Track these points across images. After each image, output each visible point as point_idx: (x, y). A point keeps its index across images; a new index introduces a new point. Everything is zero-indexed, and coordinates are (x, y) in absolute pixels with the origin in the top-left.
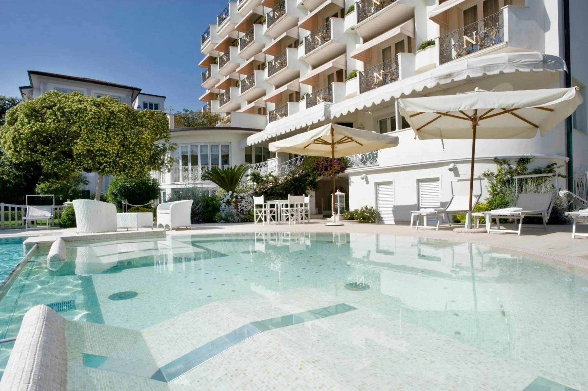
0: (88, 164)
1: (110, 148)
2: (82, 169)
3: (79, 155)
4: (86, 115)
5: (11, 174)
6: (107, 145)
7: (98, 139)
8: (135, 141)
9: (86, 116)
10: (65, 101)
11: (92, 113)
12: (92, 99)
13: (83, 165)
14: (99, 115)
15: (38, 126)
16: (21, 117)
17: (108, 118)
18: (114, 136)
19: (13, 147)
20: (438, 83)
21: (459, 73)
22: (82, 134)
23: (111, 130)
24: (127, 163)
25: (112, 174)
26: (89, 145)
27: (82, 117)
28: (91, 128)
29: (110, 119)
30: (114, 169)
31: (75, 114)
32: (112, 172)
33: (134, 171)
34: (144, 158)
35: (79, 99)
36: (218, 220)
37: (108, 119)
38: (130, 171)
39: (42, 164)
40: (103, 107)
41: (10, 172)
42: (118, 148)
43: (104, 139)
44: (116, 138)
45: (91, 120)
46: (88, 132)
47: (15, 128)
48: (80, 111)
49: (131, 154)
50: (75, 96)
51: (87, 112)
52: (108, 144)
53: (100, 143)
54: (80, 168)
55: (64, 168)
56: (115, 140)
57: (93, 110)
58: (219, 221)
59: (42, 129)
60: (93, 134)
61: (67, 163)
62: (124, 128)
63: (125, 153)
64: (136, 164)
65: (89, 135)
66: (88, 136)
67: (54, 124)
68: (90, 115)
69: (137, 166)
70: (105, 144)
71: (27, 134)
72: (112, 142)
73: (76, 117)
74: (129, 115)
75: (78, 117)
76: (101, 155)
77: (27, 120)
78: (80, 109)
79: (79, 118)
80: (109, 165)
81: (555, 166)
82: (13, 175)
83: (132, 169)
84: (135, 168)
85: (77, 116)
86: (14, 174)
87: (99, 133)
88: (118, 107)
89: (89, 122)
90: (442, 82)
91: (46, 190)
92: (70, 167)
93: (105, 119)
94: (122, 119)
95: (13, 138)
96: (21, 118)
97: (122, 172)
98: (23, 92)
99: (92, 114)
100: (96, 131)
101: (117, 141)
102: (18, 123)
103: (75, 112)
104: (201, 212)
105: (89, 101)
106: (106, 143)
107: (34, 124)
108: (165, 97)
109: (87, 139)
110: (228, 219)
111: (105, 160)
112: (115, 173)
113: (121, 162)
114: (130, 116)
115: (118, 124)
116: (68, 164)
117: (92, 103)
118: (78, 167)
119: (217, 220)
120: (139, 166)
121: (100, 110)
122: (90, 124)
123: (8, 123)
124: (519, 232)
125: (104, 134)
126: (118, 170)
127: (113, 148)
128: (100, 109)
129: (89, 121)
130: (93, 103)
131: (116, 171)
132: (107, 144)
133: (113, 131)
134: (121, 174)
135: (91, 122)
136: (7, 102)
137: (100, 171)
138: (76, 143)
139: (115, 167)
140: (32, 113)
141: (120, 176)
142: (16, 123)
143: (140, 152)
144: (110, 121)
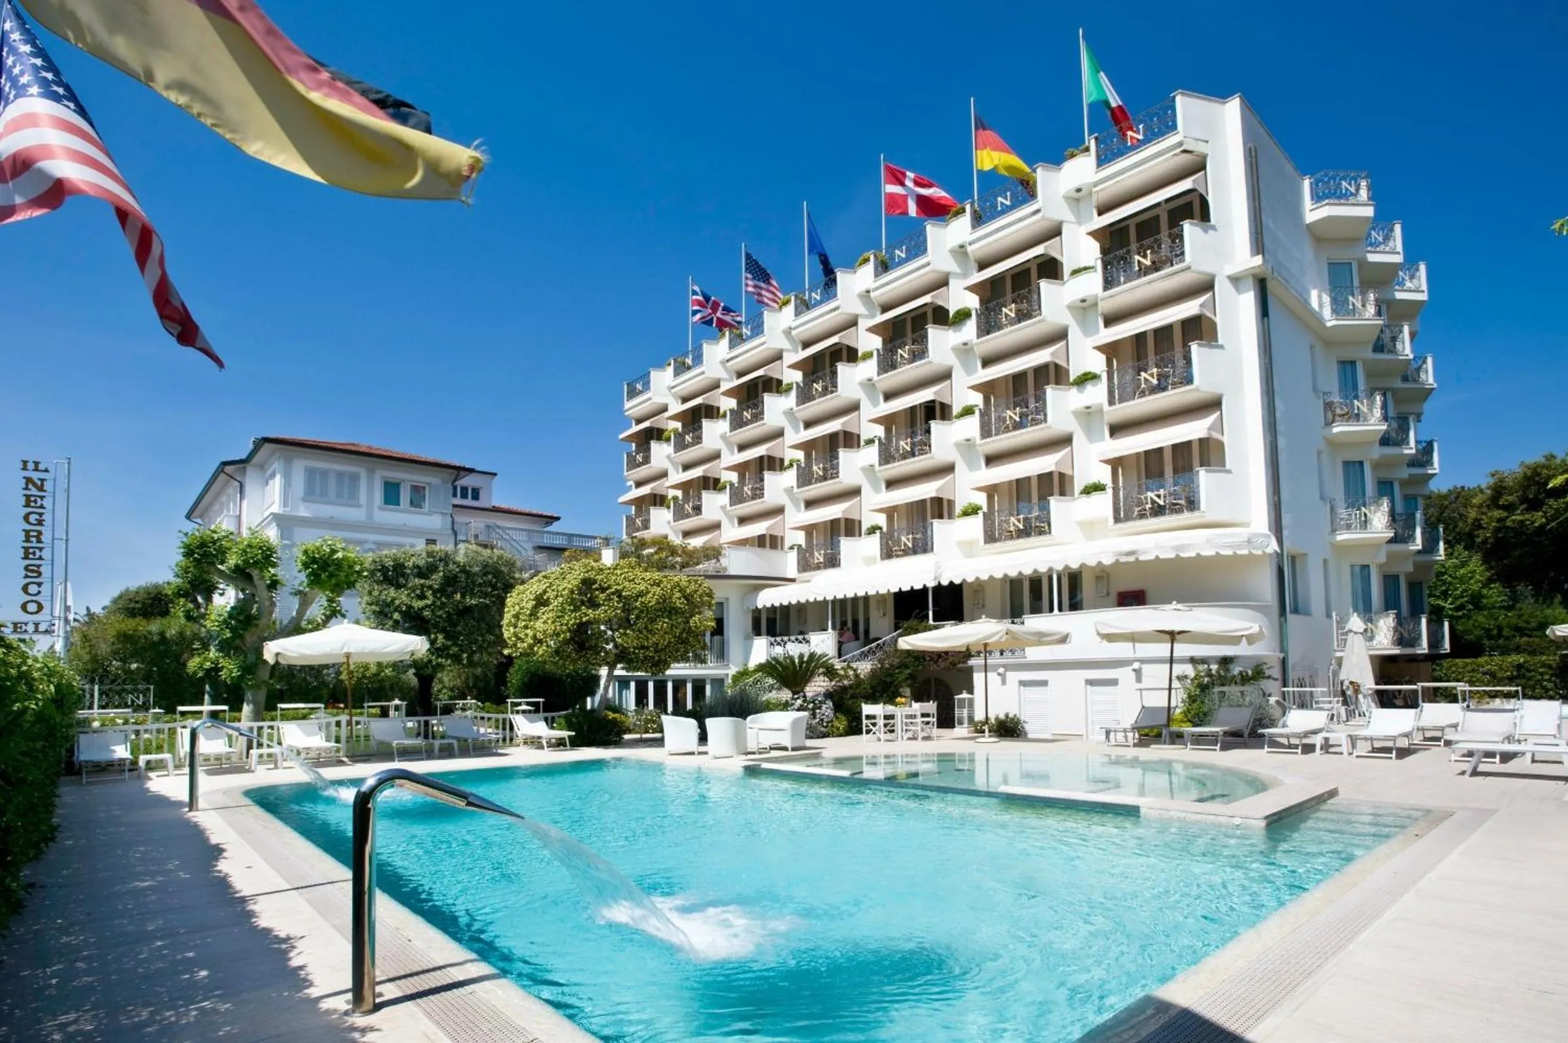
20: (1117, 560)
21: (1144, 552)
81: (1265, 667)
90: (1123, 559)
124: (1218, 748)
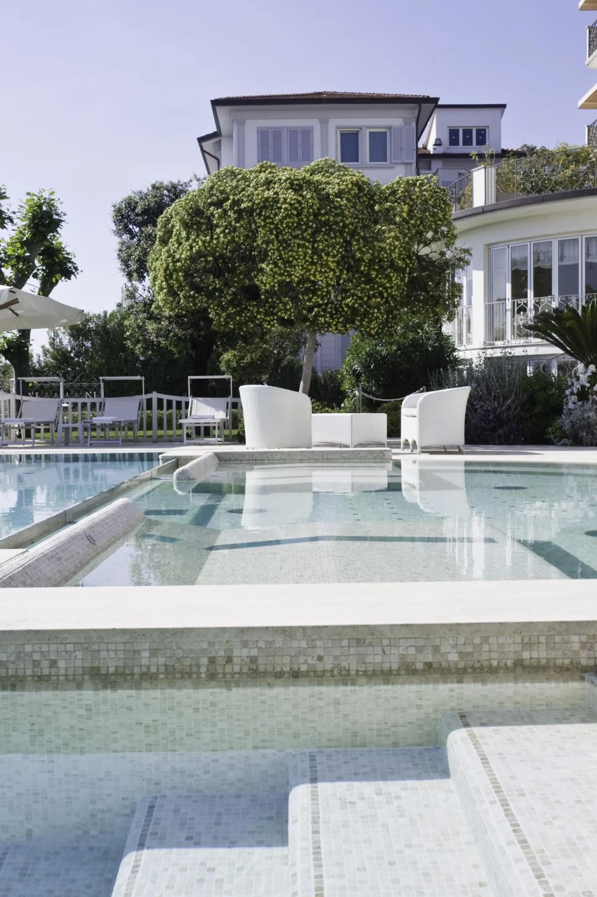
0: (286, 310)
1: (320, 277)
2: (275, 322)
3: (270, 293)
4: (277, 211)
5: (172, 334)
6: (313, 270)
7: (297, 260)
8: (367, 257)
9: (276, 215)
10: (243, 186)
11: (286, 206)
12: (288, 176)
13: (277, 312)
14: (299, 208)
15: (200, 243)
16: (177, 228)
17: (317, 211)
18: (327, 249)
19: (165, 286)
22: (270, 251)
23: (321, 236)
24: (356, 305)
25: (330, 329)
26: (282, 272)
27: (269, 217)
28: (285, 237)
29: (320, 214)
30: (334, 320)
31: (258, 211)
32: (329, 325)
33: (372, 321)
34: (389, 291)
35: (267, 179)
36: (555, 437)
37: (316, 215)
38: (364, 323)
39: (210, 316)
40: (308, 188)
41: (170, 331)
42: (338, 274)
43: (307, 258)
44: (331, 254)
45: (285, 221)
46: (281, 245)
47: (168, 251)
48: (267, 204)
49: (363, 286)
50: (260, 172)
51: (279, 205)
52: (316, 268)
53: (301, 268)
54: (272, 321)
55: (247, 322)
56: (329, 259)
57: (288, 200)
58: (557, 440)
59: (206, 248)
60: (289, 249)
61: (249, 310)
62: (347, 230)
63: (350, 284)
64: (378, 307)
65: (283, 253)
66: (280, 255)
67: (225, 237)
68: (282, 210)
69: (379, 309)
70: (310, 267)
71: (186, 259)
72: (324, 263)
73: (259, 218)
74: (359, 198)
75: (262, 218)
76: (307, 291)
77: (185, 232)
78: (267, 199)
79: (266, 218)
80: (324, 310)
82: (173, 336)
83: (368, 318)
84: (375, 315)
85: (262, 215)
86: (176, 335)
87: (299, 246)
88: (338, 184)
89: (282, 225)
91: (234, 365)
92: (255, 317)
93: (310, 216)
94: (343, 211)
95: (165, 270)
96: (177, 230)
97: (348, 326)
98: (204, 149)
99: (286, 209)
100: (294, 243)
101: (332, 259)
102: (173, 239)
103: (258, 208)
104: (514, 417)
105: (282, 181)
106: (312, 266)
107: (194, 241)
108: (504, 106)
109: (278, 260)
110: (580, 436)
111: (313, 300)
112: (334, 328)
113: (345, 304)
114: (362, 200)
115: (337, 223)
116: (252, 312)
117: (288, 185)
118: (268, 319)
119: (552, 436)
120: (382, 311)
121: (300, 198)
122: (284, 229)
123: (160, 241)
125: (307, 248)
126: (341, 320)
127: (326, 275)
128: (301, 195)
129: (282, 223)
130: (290, 183)
131: (338, 322)
132: (314, 267)
133: (325, 239)
134: (347, 330)
135: (284, 225)
136: (165, 192)
137: (307, 324)
138: (262, 270)
139: (336, 314)
140: (191, 220)
141: (344, 333)
142: (170, 240)
143: (380, 279)
144: (320, 218)
